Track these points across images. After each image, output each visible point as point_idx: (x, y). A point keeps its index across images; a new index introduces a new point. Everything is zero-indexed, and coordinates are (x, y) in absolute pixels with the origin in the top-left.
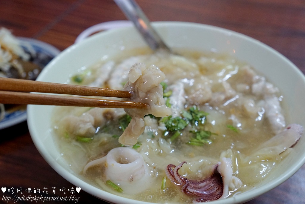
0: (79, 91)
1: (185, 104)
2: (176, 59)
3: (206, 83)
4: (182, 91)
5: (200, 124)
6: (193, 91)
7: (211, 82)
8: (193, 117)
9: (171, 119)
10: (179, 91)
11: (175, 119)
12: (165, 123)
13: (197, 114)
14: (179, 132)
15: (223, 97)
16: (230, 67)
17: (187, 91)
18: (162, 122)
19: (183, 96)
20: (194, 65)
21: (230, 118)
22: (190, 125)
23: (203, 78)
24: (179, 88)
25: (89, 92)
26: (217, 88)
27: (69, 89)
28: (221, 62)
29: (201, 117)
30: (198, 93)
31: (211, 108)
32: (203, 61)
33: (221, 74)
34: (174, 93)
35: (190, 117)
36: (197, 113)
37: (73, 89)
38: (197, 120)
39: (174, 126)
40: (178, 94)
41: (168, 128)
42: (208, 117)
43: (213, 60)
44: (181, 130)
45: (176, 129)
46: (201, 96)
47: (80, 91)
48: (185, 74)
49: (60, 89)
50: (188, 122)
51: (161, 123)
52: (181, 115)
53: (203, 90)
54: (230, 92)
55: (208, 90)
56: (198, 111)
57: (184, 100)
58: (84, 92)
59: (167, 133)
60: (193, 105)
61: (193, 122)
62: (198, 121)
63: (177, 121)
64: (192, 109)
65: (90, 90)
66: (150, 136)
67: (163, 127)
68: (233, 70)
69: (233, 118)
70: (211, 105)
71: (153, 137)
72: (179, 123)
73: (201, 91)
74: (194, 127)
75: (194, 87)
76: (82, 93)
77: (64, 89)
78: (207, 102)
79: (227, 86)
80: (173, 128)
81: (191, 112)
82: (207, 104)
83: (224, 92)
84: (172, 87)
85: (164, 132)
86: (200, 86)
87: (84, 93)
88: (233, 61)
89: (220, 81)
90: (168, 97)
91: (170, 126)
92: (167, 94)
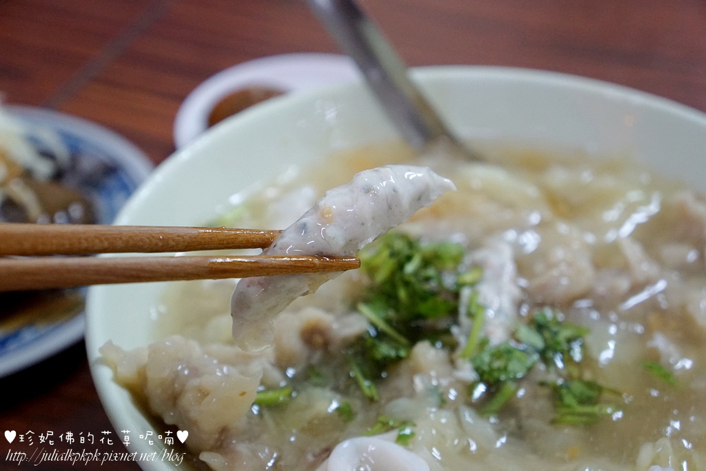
0: (147, 240)
1: (519, 305)
2: (479, 175)
3: (576, 245)
4: (509, 268)
5: (568, 360)
6: (539, 267)
7: (590, 238)
8: (545, 340)
9: (487, 348)
10: (502, 267)
11: (498, 347)
12: (473, 360)
13: (556, 334)
14: (510, 386)
15: (624, 284)
16: (634, 196)
17: (523, 265)
18: (464, 356)
19: (514, 281)
20: (531, 191)
21: (650, 344)
22: (542, 367)
23: (563, 228)
24: (500, 256)
25: (174, 240)
26: (606, 257)
27: (121, 238)
28: (609, 182)
29: (570, 341)
30: (555, 273)
31: (595, 315)
32: (558, 178)
33: (611, 215)
34: (488, 274)
35: (538, 342)
36: (555, 329)
37: (130, 237)
38: (559, 348)
39: (499, 370)
40: (498, 276)
41: (483, 375)
42: (589, 339)
43: (586, 176)
44: (518, 382)
45: (503, 377)
46: (564, 281)
47: (150, 241)
48: (508, 215)
49: (97, 241)
50: (536, 357)
51: (460, 362)
52: (513, 335)
53: (570, 265)
54: (645, 268)
55: (584, 264)
56: (559, 324)
57: (516, 292)
58: (160, 244)
59: (481, 389)
60: (541, 305)
61: (550, 354)
62: (562, 353)
63: (503, 353)
64: (539, 318)
65: (179, 236)
66: (434, 399)
67: (467, 372)
68: (647, 202)
69: (660, 342)
70: (596, 307)
71: (443, 403)
72: (509, 360)
73: (563, 267)
74: (552, 369)
75: (541, 253)
76: (156, 245)
77: (107, 239)
78: (583, 296)
79: (634, 252)
80: (496, 374)
81: (539, 327)
82: (584, 304)
83: (625, 269)
84: (479, 255)
85: (470, 388)
86: (559, 254)
87: (163, 246)
88: (644, 178)
89: (611, 236)
90: (473, 285)
91: (486, 368)
92: (468, 277)
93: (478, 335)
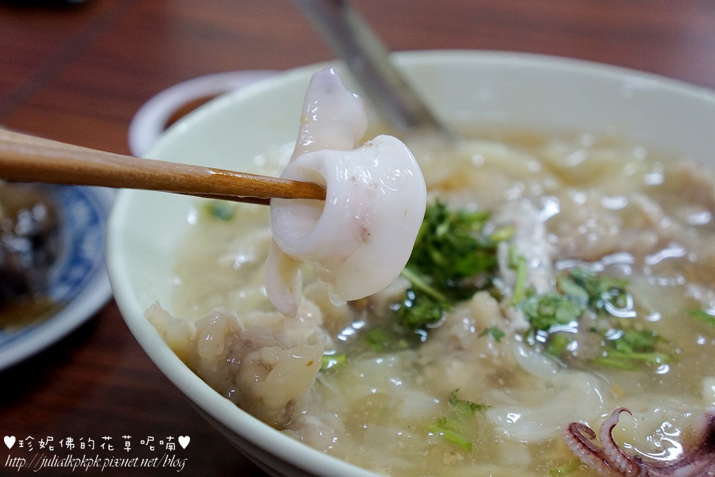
1: (553, 261)
8: (589, 293)
13: (597, 285)
15: (651, 239)
19: (546, 238)
22: (591, 314)
30: (582, 230)
34: (520, 231)
39: (547, 316)
41: (533, 321)
46: (593, 238)
52: (557, 287)
54: (666, 225)
57: (550, 248)
63: (551, 301)
64: (576, 273)
69: (696, 293)
72: (557, 307)
80: (545, 321)
81: (578, 281)
88: (640, 153)
90: (509, 240)
91: (535, 314)
92: (503, 234)
93: (523, 285)
